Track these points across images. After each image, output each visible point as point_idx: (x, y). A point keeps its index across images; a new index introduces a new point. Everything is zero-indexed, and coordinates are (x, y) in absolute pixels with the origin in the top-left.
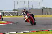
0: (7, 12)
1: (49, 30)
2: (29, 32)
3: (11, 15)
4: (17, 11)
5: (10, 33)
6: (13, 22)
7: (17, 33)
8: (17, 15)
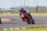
0: (5, 10)
1: (43, 27)
2: (25, 28)
3: (9, 13)
4: (14, 9)
6: (10, 19)
8: (14, 13)
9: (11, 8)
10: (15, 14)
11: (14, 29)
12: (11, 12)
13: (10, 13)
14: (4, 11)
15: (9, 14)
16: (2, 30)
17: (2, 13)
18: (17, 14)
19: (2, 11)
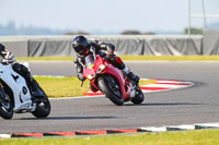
3: (176, 53)
4: (199, 37)
5: (169, 129)
7: (197, 127)
8: (202, 53)
9: (186, 31)
10: (206, 56)
11: (200, 128)
12: (184, 49)
13: (180, 51)
14: (153, 41)
15: (177, 58)
16: (144, 133)
17: (142, 53)
18: (213, 56)
19: (143, 42)
